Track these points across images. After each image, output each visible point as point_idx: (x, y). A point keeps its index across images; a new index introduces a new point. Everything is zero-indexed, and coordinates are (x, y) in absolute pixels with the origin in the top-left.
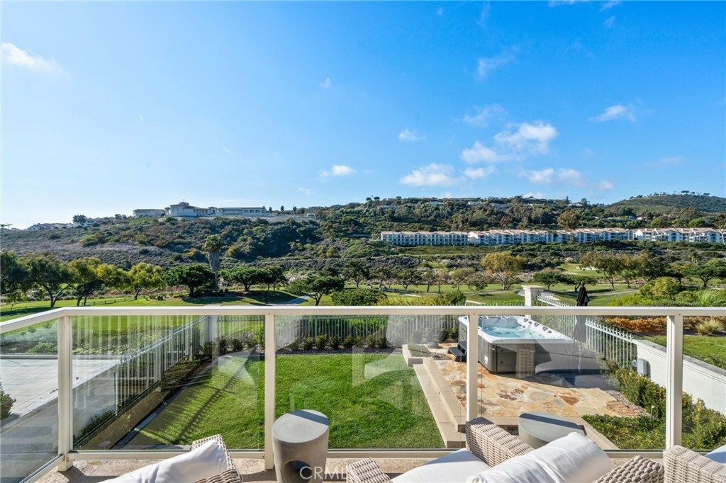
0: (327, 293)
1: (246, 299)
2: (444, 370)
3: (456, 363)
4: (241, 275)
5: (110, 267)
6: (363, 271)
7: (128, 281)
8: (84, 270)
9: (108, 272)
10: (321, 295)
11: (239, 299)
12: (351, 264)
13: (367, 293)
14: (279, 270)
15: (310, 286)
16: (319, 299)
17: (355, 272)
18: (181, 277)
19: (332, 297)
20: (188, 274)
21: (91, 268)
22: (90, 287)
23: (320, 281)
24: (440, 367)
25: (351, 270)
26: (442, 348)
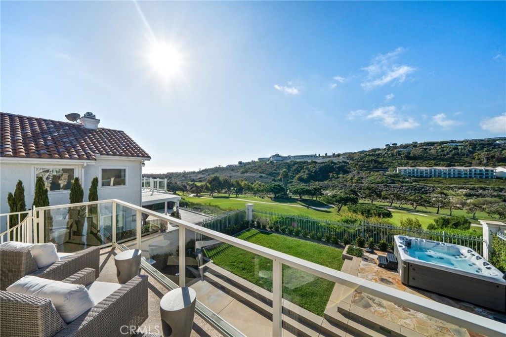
0: (345, 205)
1: (299, 202)
2: (362, 269)
3: (378, 267)
4: (298, 190)
5: (246, 182)
6: (376, 193)
7: (252, 189)
8: (238, 183)
9: (245, 184)
10: (342, 206)
11: (296, 202)
12: (367, 188)
13: (373, 208)
14: (318, 188)
15: (334, 199)
16: (341, 207)
17: (369, 193)
18: (271, 189)
19: (348, 207)
20: (274, 188)
21: (240, 182)
22: (240, 190)
23: (340, 197)
24: (362, 266)
25: (367, 192)
26: (376, 254)
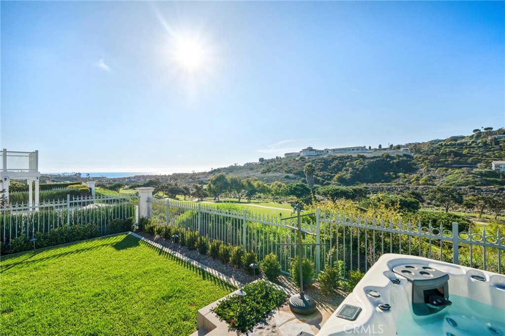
4: (328, 191)
5: (261, 183)
7: (269, 191)
8: (249, 183)
9: (259, 185)
18: (290, 190)
20: (295, 189)
21: (252, 182)
22: (252, 192)
